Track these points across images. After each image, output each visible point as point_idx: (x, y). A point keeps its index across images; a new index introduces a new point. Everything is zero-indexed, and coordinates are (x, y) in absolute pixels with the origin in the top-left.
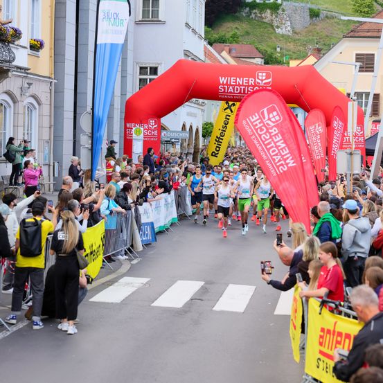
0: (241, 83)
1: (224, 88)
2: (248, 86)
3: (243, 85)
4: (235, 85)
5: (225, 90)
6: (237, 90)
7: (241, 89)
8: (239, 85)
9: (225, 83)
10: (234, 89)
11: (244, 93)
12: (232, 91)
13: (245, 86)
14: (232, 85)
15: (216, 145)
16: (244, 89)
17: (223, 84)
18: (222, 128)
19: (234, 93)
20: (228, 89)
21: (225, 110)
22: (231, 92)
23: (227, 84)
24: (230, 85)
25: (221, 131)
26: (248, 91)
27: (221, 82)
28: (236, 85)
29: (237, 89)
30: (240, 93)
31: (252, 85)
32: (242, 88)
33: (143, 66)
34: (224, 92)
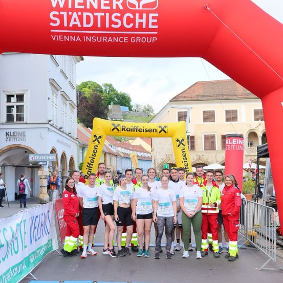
0: (96, 7)
1: (61, 17)
2: (111, 12)
3: (99, 10)
4: (82, 11)
5: (62, 22)
6: (88, 22)
7: (96, 18)
8: (92, 10)
9: (62, 5)
10: (81, 18)
11: (103, 27)
12: (78, 23)
13: (105, 11)
14: (77, 10)
15: (88, 170)
16: (103, 18)
17: (58, 8)
18: (91, 156)
19: (83, 28)
20: (69, 18)
21: (93, 141)
22: (75, 27)
23: (65, 8)
24: (73, 9)
25: (91, 159)
26: (111, 22)
27: (54, 5)
28: (86, 10)
29: (88, 18)
30: (95, 27)
31: (118, 10)
32: (99, 15)
33: (10, 93)
34: (61, 26)
